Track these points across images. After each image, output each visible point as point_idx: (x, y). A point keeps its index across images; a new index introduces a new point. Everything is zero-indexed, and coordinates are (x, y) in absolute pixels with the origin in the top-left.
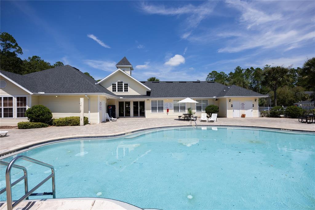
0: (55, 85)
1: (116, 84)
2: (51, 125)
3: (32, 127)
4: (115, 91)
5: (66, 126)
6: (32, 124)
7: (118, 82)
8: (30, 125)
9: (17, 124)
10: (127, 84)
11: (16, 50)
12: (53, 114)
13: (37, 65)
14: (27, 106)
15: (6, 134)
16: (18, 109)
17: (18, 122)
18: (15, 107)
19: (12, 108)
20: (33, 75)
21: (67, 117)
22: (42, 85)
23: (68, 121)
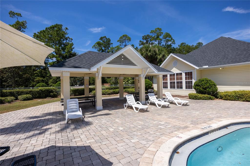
0: (216, 58)
2: (217, 98)
3: (200, 99)
5: (236, 100)
6: (200, 95)
8: (199, 96)
9: (188, 94)
11: (172, 42)
12: (217, 86)
13: (184, 49)
14: (193, 79)
15: (187, 103)
16: (186, 82)
17: (189, 93)
18: (184, 81)
19: (182, 81)
20: (192, 54)
21: (236, 90)
22: (202, 60)
23: (238, 96)
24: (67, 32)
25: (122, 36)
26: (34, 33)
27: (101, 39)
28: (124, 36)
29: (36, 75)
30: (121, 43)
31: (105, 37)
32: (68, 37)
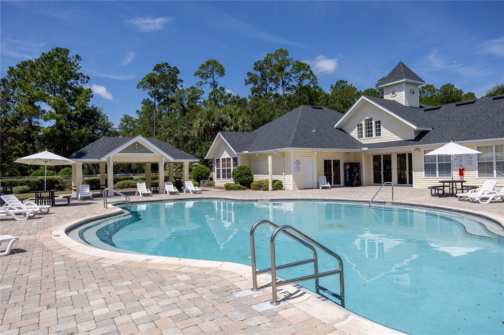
1: (362, 124)
2: (250, 188)
4: (362, 137)
7: (366, 120)
8: (234, 186)
10: (379, 122)
12: (254, 175)
19: (231, 169)
24: (78, 64)
25: (204, 63)
26: (10, 68)
27: (157, 68)
28: (208, 63)
29: (15, 153)
30: (202, 78)
31: (167, 64)
32: (82, 74)
